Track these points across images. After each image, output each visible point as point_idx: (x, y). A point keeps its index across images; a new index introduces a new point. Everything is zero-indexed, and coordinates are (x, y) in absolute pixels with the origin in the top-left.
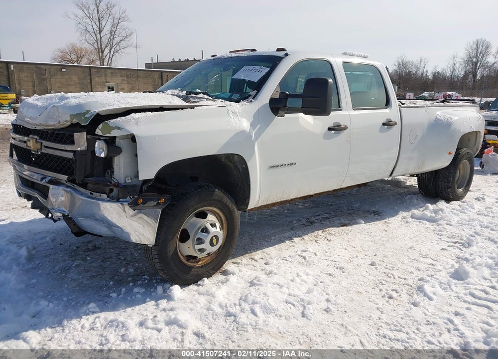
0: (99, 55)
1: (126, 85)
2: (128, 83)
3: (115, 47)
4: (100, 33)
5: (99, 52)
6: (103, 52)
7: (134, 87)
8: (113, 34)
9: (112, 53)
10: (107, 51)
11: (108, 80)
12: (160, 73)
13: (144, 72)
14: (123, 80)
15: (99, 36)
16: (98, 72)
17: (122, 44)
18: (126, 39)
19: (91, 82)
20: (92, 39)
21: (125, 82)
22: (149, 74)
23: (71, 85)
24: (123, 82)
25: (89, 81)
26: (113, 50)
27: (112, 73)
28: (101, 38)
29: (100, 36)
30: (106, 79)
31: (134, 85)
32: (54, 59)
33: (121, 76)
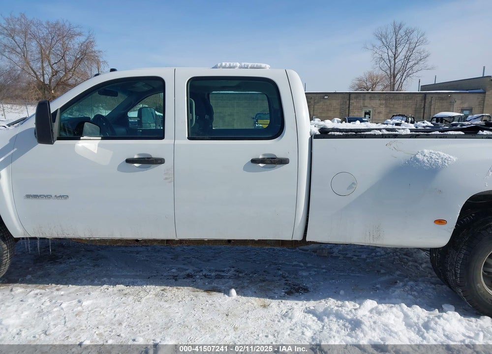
0: (391, 80)
1: (384, 109)
2: (386, 107)
3: (408, 71)
4: (395, 59)
5: (391, 77)
6: (394, 77)
7: (391, 111)
8: (407, 58)
9: (404, 78)
10: (398, 76)
11: (366, 105)
12: (424, 95)
13: (405, 95)
14: (381, 104)
15: (393, 62)
16: (356, 98)
17: (415, 68)
18: (421, 63)
19: (349, 107)
20: (386, 67)
21: (384, 106)
22: (410, 97)
23: (331, 111)
24: (381, 106)
25: (347, 106)
26: (405, 74)
27: (370, 97)
28: (395, 63)
29: (395, 62)
30: (364, 104)
31: (392, 109)
32: (352, 87)
33: (379, 100)
